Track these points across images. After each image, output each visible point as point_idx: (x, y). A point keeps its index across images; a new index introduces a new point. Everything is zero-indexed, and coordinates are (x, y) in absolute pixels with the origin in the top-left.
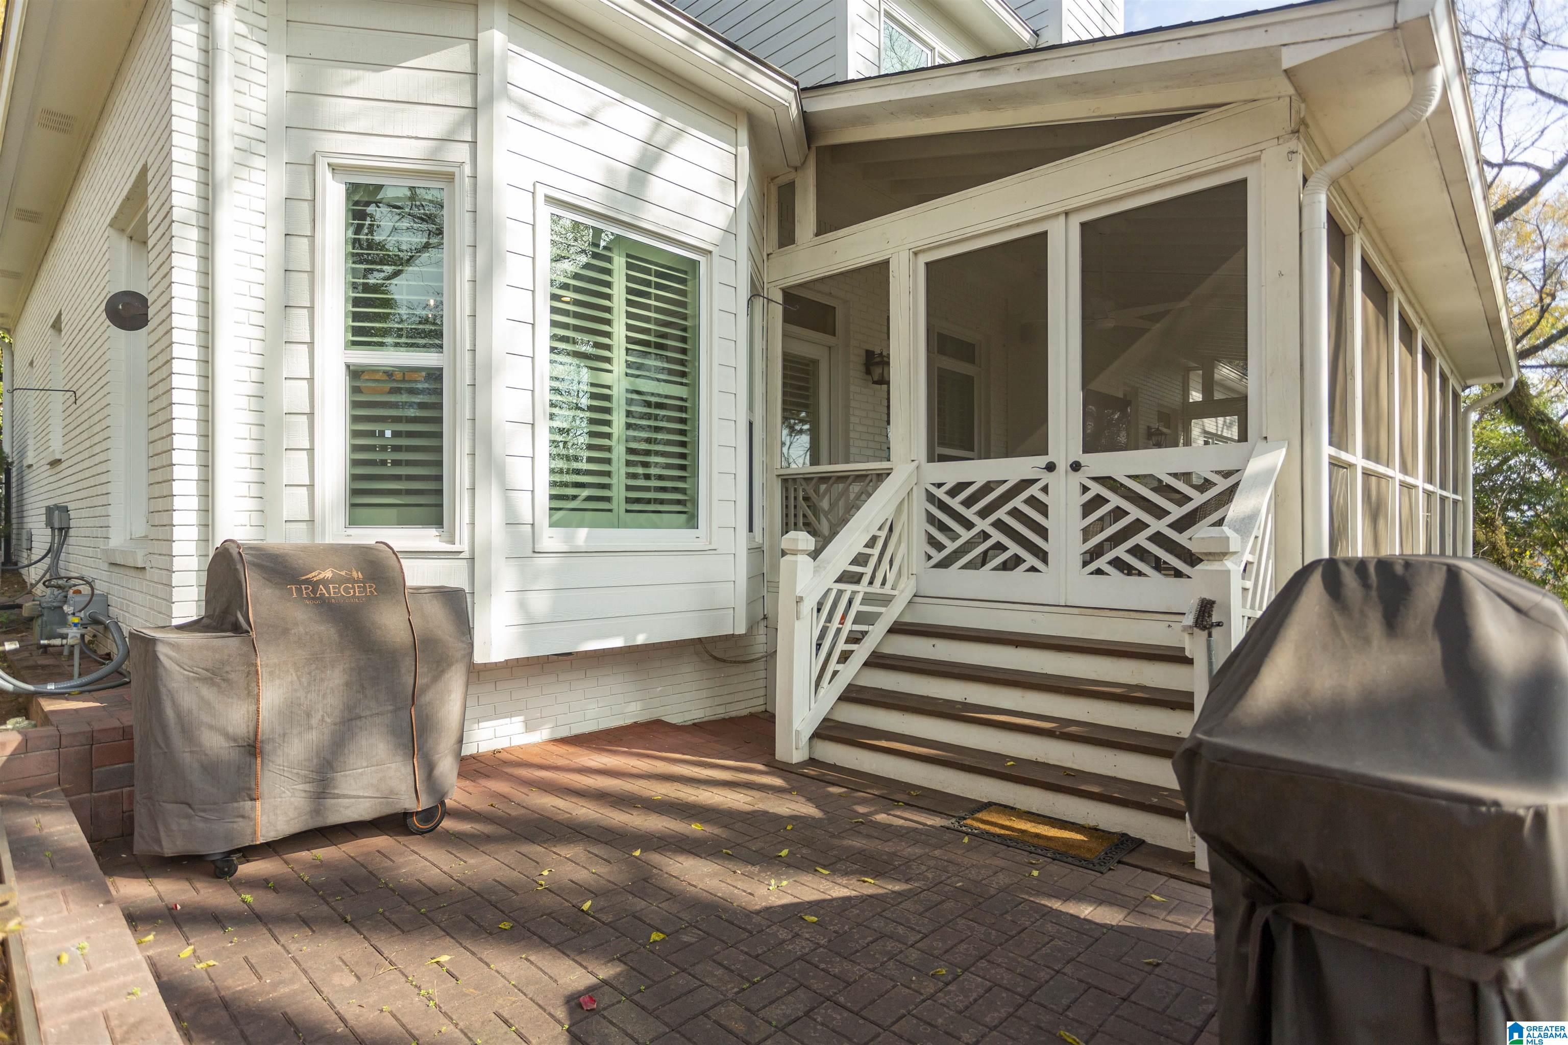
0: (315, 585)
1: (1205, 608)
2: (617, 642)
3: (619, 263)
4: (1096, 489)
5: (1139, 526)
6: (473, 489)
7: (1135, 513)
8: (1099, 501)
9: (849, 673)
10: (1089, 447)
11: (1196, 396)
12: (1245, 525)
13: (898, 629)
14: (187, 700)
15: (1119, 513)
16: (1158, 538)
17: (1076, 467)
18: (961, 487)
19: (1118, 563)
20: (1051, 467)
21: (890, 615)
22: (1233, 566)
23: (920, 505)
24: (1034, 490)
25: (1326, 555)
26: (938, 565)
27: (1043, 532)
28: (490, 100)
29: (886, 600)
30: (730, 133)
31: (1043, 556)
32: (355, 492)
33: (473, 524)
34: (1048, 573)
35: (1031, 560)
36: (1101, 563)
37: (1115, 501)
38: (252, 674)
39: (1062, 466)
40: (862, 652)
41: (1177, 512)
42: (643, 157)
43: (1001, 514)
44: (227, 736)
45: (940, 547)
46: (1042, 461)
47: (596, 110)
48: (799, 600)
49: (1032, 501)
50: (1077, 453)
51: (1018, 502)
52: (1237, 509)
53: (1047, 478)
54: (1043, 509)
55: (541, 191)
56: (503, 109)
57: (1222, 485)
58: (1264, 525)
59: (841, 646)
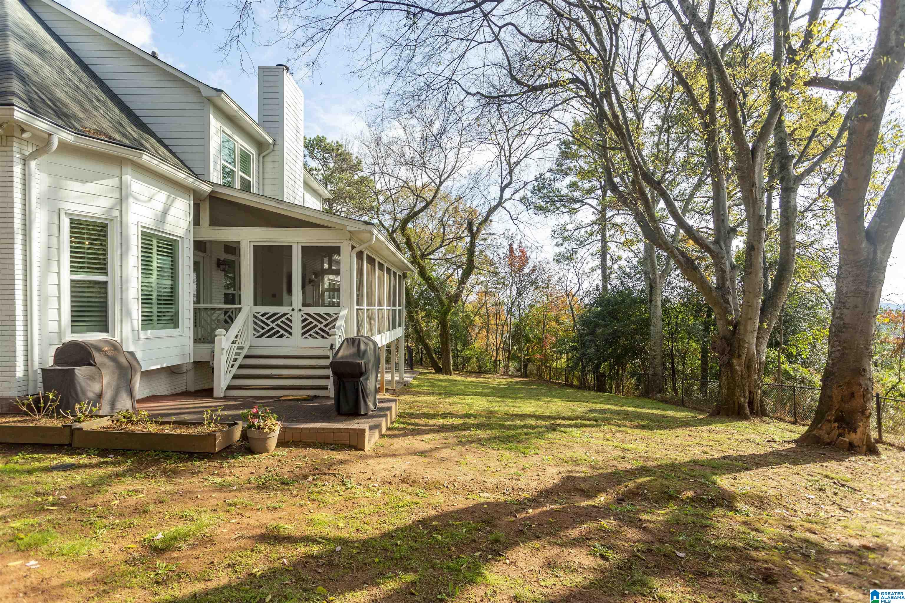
0: (105, 351)
1: (332, 345)
2: (159, 367)
3: (155, 242)
4: (305, 316)
5: (316, 326)
6: (121, 320)
7: (315, 323)
8: (306, 319)
9: (234, 370)
10: (303, 305)
11: (326, 266)
12: (339, 328)
13: (246, 357)
14: (83, 384)
15: (311, 323)
16: (321, 329)
17: (300, 310)
18: (266, 314)
19: (310, 335)
20: (293, 310)
21: (244, 352)
22: (337, 337)
23: (252, 319)
24: (288, 316)
25: (355, 335)
26: (258, 337)
27: (291, 327)
28: (127, 198)
29: (242, 348)
30: (188, 197)
31: (291, 334)
32: (72, 321)
33: (121, 331)
34: (292, 338)
35: (287, 335)
36: (307, 335)
37: (310, 319)
38: (101, 376)
39: (296, 310)
40: (237, 364)
41: (325, 323)
42: (164, 209)
43: (278, 322)
44: (94, 393)
45: (258, 332)
46: (291, 308)
47: (154, 195)
48: (223, 349)
49: (288, 319)
50: (300, 307)
51: (283, 319)
52: (338, 323)
53: (292, 313)
54: (291, 321)
55: (140, 225)
56: (131, 200)
57: (335, 316)
58: (343, 328)
59: (232, 363)
